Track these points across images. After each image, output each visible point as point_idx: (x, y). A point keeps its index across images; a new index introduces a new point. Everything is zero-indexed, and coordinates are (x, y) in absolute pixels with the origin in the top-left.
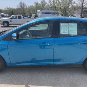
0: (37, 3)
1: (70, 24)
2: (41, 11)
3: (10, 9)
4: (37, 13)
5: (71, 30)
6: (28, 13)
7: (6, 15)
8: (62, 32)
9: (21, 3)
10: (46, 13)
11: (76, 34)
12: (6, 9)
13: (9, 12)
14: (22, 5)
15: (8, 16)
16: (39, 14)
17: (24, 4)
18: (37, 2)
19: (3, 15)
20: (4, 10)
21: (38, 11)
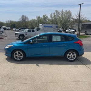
0: (39, 18)
1: (57, 36)
2: (43, 25)
3: (11, 22)
4: (39, 27)
5: (58, 39)
6: (30, 26)
7: (8, 28)
8: (53, 40)
9: (23, 16)
10: (47, 27)
11: (60, 41)
12: (8, 22)
13: (11, 25)
14: (24, 18)
15: (10, 29)
16: (41, 28)
17: (26, 17)
18: (39, 16)
19: (5, 28)
20: (5, 23)
21: (40, 24)
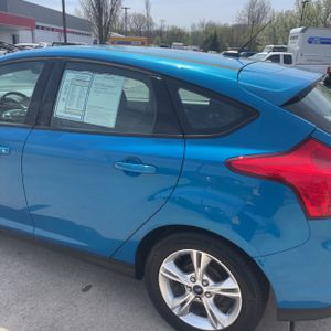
4: (287, 43)
21: (292, 31)
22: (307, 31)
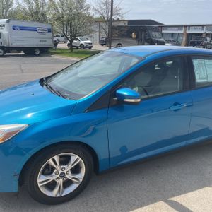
16: (3, 31)
22: (11, 22)
